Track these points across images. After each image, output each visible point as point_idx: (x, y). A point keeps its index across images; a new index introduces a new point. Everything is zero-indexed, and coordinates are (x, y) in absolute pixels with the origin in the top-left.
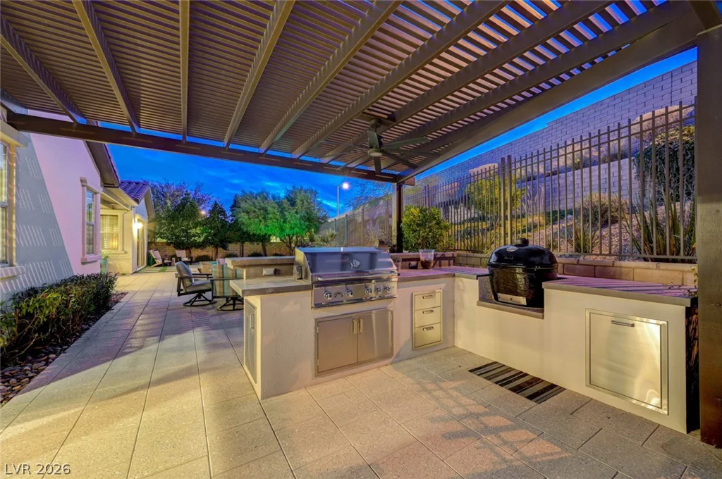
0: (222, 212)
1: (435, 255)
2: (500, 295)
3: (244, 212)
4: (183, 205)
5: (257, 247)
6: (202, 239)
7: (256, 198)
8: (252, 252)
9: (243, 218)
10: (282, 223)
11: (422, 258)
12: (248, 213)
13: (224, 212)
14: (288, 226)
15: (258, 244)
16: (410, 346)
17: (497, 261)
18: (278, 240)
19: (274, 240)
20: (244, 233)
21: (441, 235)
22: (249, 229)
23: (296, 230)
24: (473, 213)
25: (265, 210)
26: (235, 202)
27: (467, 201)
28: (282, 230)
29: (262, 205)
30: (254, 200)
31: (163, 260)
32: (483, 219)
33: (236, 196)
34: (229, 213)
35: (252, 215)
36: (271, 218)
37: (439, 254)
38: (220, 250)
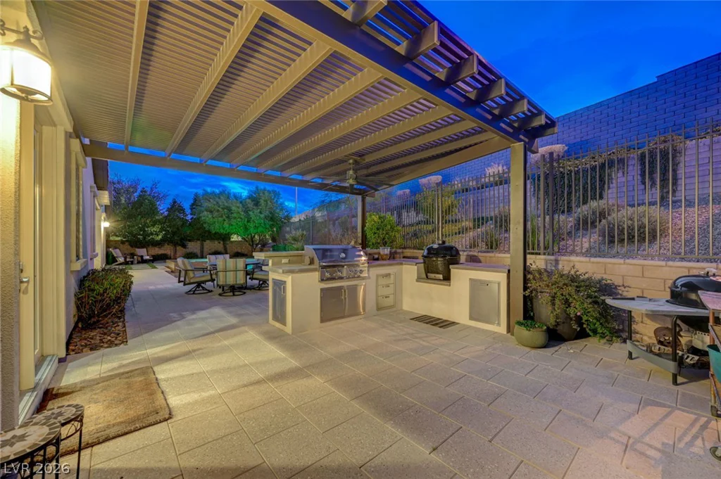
0: (182, 210)
1: (390, 252)
2: (429, 274)
3: (207, 211)
4: (140, 203)
5: (218, 245)
6: (160, 237)
7: (219, 198)
8: (213, 250)
9: (206, 216)
10: (246, 222)
11: (382, 253)
12: (211, 212)
13: (183, 210)
14: (252, 225)
15: (219, 243)
16: (375, 309)
17: (428, 254)
18: (240, 239)
19: (235, 238)
20: (205, 232)
21: (395, 236)
22: (212, 228)
23: (260, 229)
24: (421, 217)
25: (229, 209)
26: (195, 200)
27: (416, 206)
28: (246, 229)
29: (226, 204)
30: (217, 199)
31: (125, 258)
32: (427, 222)
33: (196, 195)
34: (188, 211)
35: (216, 214)
36: (235, 218)
37: (393, 250)
38: (179, 248)
